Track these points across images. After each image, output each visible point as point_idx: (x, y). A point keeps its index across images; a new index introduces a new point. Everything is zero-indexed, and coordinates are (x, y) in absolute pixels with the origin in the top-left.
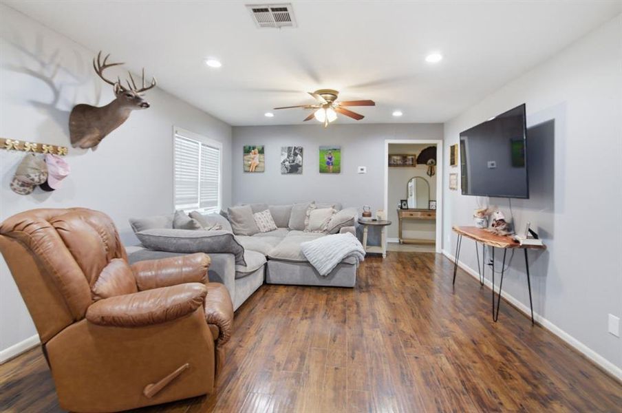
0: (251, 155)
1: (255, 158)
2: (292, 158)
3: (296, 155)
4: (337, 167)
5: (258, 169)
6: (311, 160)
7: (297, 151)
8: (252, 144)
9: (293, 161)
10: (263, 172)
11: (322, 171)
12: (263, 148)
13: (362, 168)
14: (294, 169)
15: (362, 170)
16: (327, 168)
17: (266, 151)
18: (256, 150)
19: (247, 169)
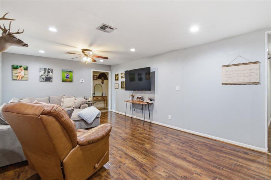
0: (19, 70)
2: (46, 74)
3: (49, 72)
5: (23, 79)
6: (57, 75)
7: (49, 71)
8: (19, 64)
9: (47, 76)
10: (27, 80)
11: (63, 81)
12: (27, 67)
13: (82, 80)
14: (48, 79)
15: (82, 81)
16: (66, 80)
17: (29, 69)
18: (22, 68)
19: (15, 78)
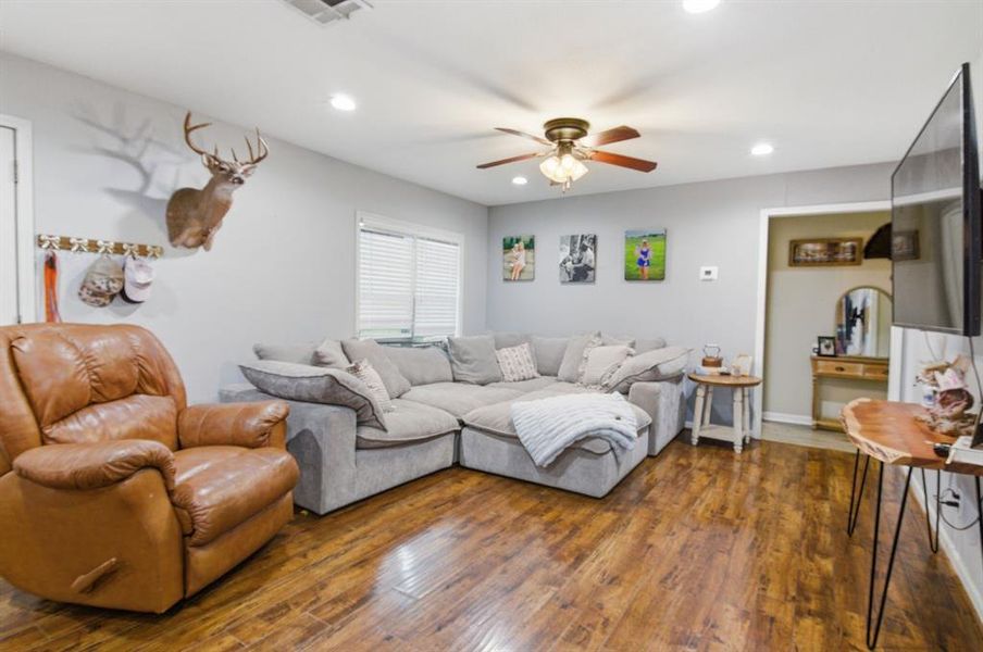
0: (514, 252)
1: (520, 256)
2: (577, 255)
3: (584, 248)
4: (657, 270)
5: (524, 276)
6: (610, 260)
7: (585, 243)
8: (515, 235)
9: (580, 261)
10: (532, 280)
11: (629, 277)
12: (532, 241)
13: (708, 269)
14: (581, 274)
15: (708, 273)
16: (640, 272)
17: (537, 245)
18: (522, 244)
19: (508, 276)
